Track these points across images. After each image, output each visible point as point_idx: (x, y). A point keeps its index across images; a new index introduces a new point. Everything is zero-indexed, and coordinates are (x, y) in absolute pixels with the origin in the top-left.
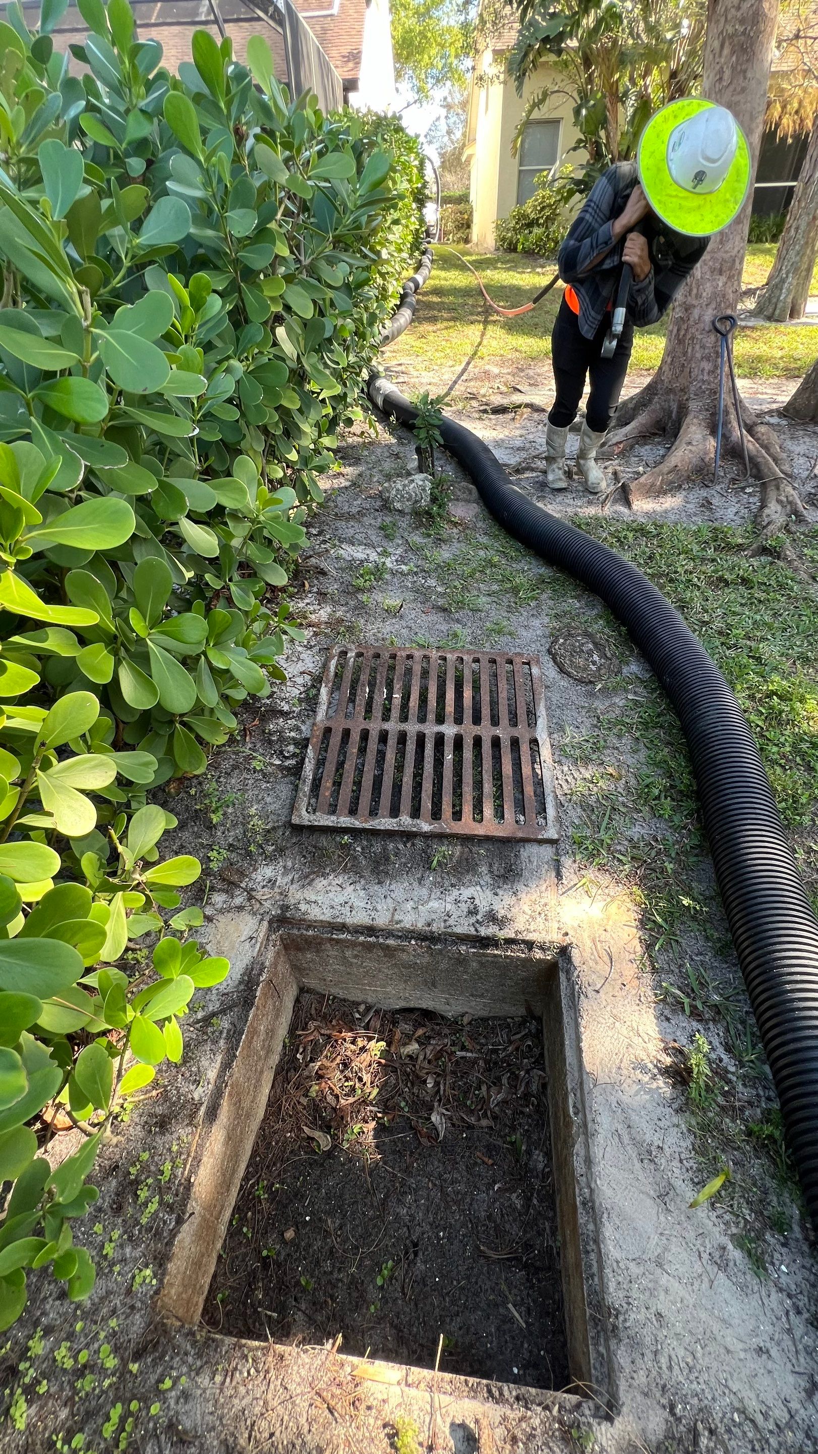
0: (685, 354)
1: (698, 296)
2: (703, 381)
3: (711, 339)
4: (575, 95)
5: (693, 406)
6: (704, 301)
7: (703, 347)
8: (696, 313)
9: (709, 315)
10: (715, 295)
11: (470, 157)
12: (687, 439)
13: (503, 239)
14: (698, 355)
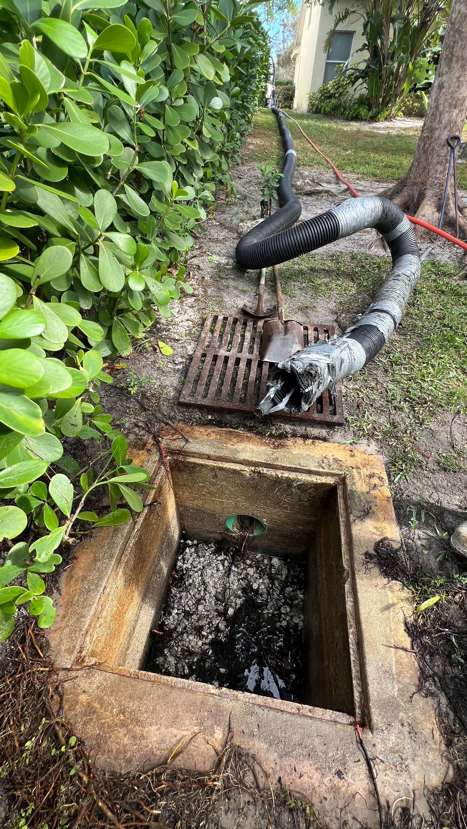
0: (427, 160)
1: (440, 122)
2: (436, 178)
3: (445, 150)
4: (365, 15)
5: (429, 193)
6: (442, 125)
7: (439, 156)
8: (437, 133)
9: (445, 135)
10: (450, 121)
11: (296, 55)
12: (423, 213)
13: (313, 105)
14: (435, 161)
